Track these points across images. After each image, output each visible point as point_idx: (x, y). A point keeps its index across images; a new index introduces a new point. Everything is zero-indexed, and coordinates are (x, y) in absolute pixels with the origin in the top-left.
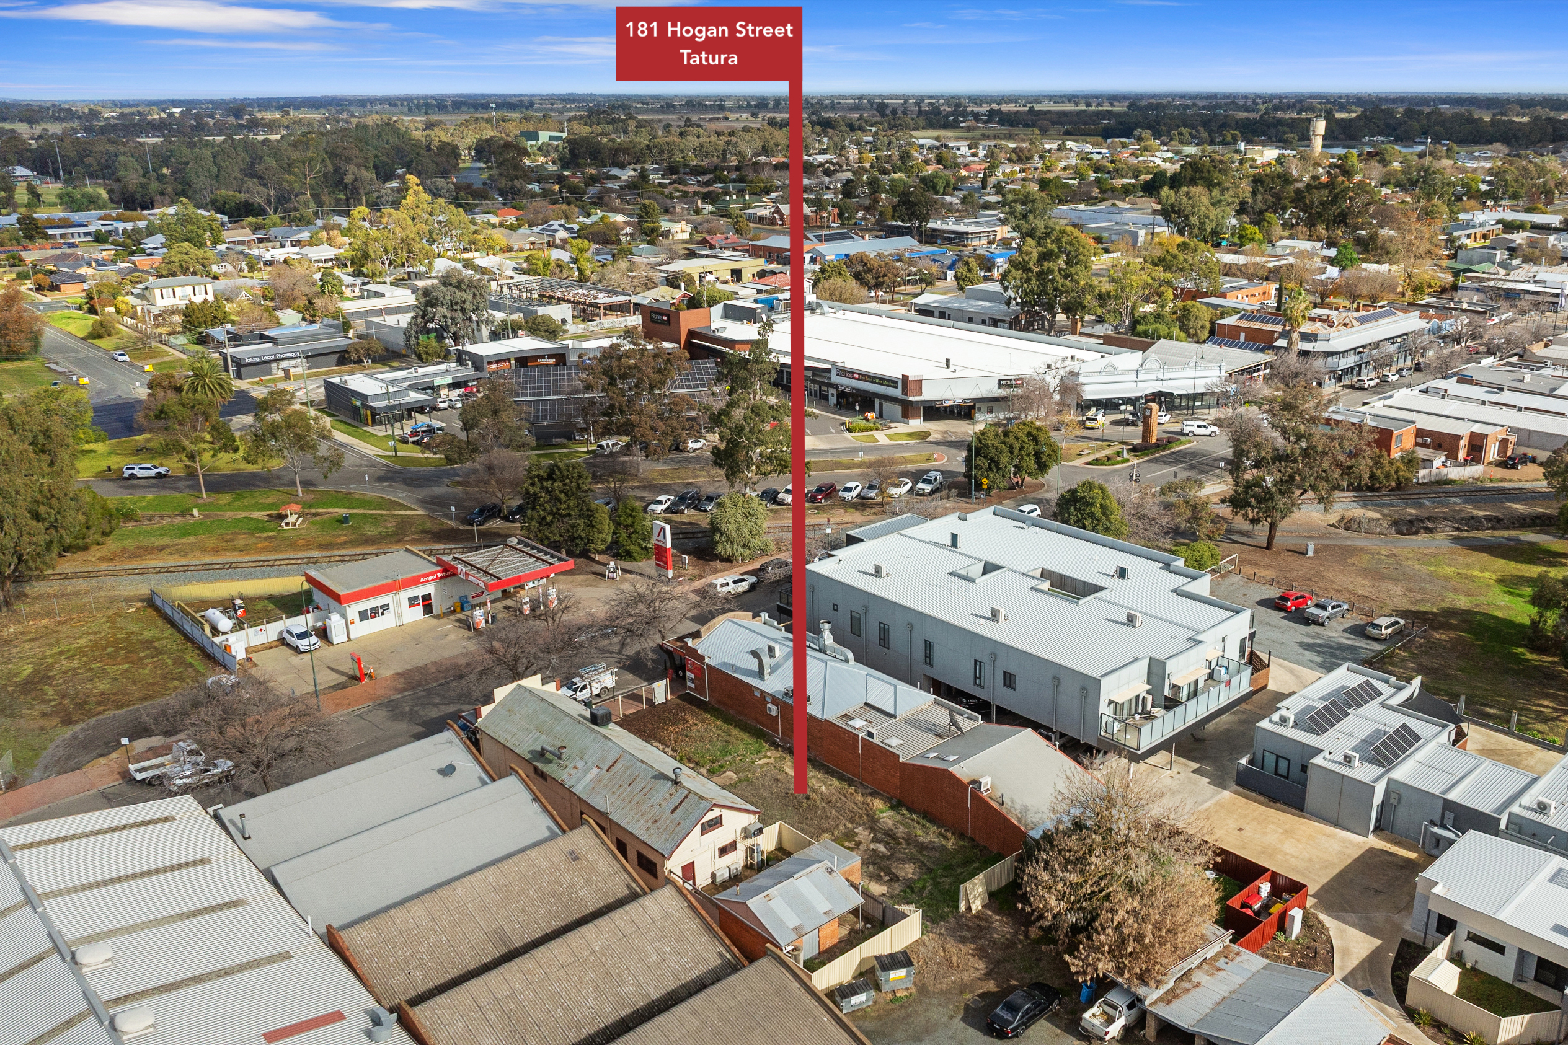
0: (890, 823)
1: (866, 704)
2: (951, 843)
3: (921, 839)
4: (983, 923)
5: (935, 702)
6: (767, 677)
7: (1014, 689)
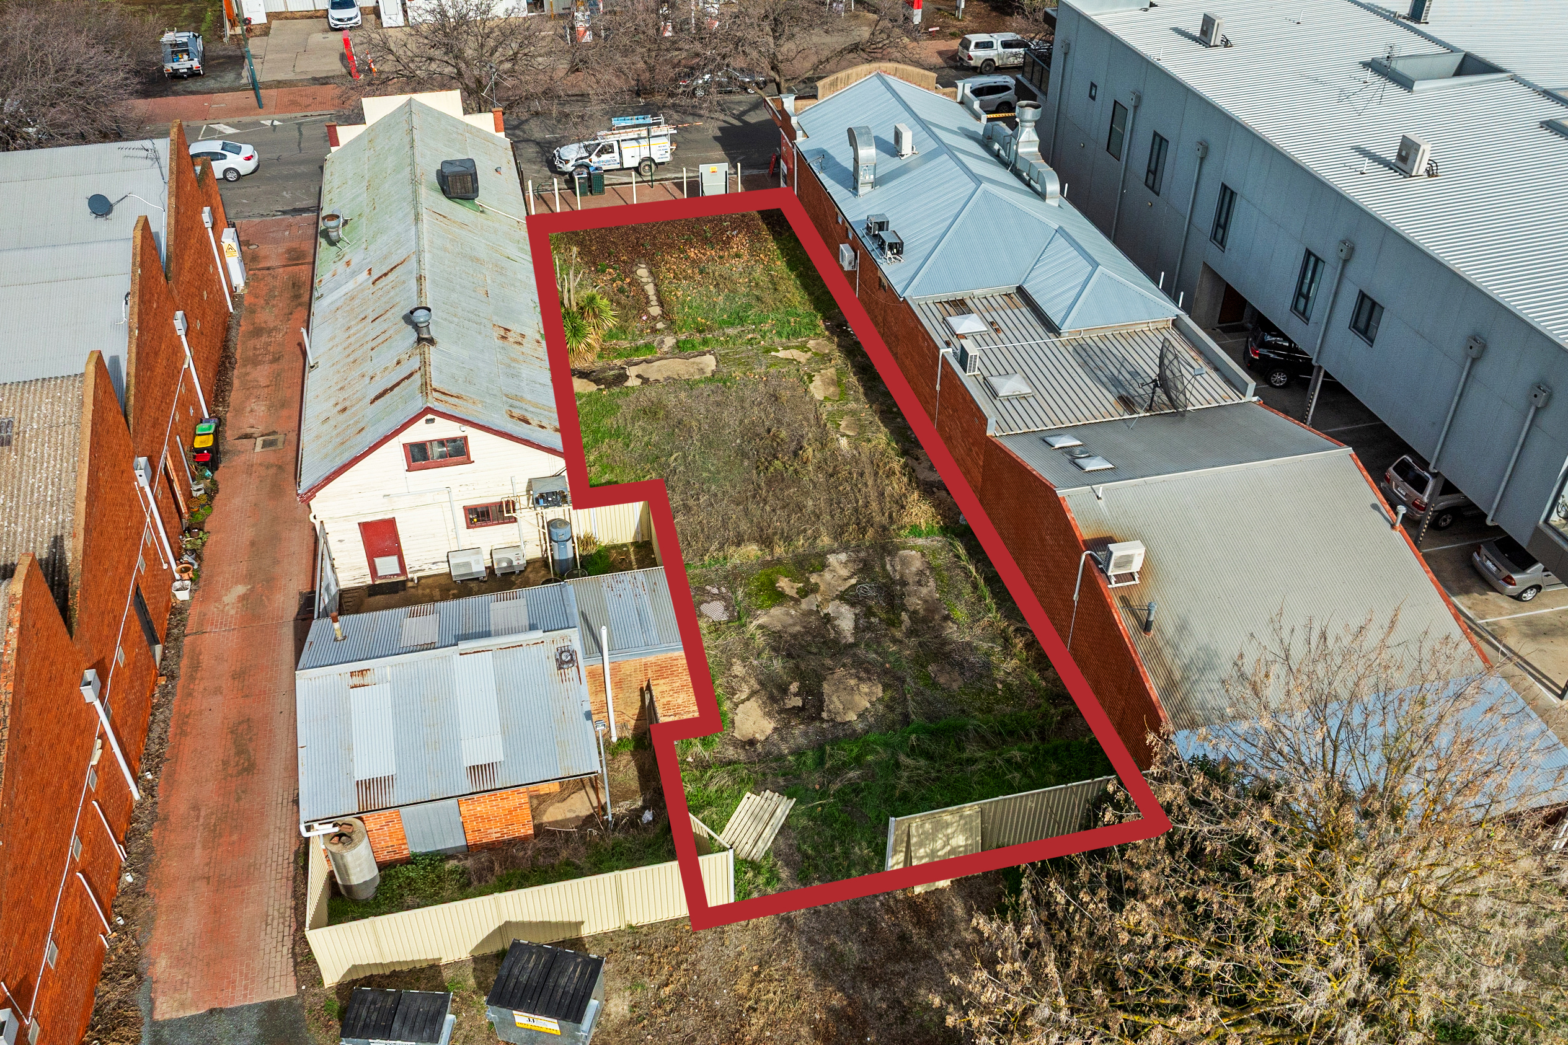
0: (917, 564)
1: (1020, 290)
2: (1008, 666)
3: (951, 631)
4: (917, 935)
5: (1176, 323)
6: (863, 190)
7: (1371, 341)
